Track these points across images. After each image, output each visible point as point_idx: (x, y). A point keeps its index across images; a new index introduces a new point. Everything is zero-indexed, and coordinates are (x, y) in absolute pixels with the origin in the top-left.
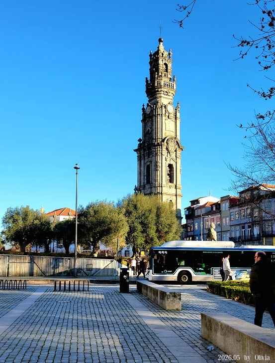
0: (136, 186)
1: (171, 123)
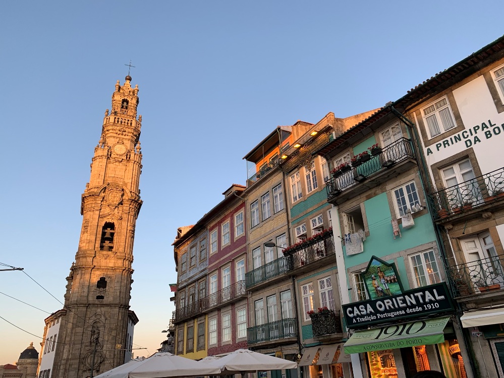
1: (118, 167)
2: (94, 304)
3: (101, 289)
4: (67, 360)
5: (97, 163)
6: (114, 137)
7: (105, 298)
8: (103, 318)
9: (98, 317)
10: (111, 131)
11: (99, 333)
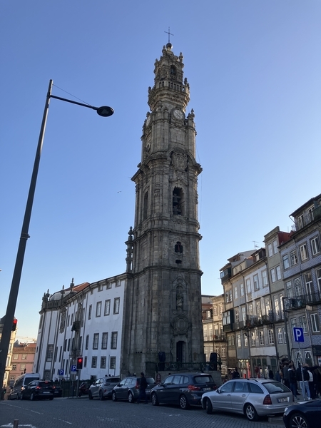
0: (131, 228)
1: (179, 133)
2: (175, 268)
3: (179, 253)
4: (158, 323)
5: (159, 127)
6: (169, 102)
7: (183, 262)
8: (184, 283)
9: (180, 282)
10: (165, 96)
11: (182, 298)
